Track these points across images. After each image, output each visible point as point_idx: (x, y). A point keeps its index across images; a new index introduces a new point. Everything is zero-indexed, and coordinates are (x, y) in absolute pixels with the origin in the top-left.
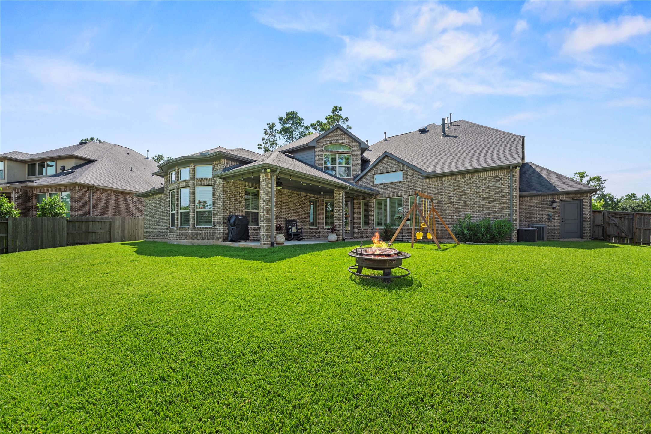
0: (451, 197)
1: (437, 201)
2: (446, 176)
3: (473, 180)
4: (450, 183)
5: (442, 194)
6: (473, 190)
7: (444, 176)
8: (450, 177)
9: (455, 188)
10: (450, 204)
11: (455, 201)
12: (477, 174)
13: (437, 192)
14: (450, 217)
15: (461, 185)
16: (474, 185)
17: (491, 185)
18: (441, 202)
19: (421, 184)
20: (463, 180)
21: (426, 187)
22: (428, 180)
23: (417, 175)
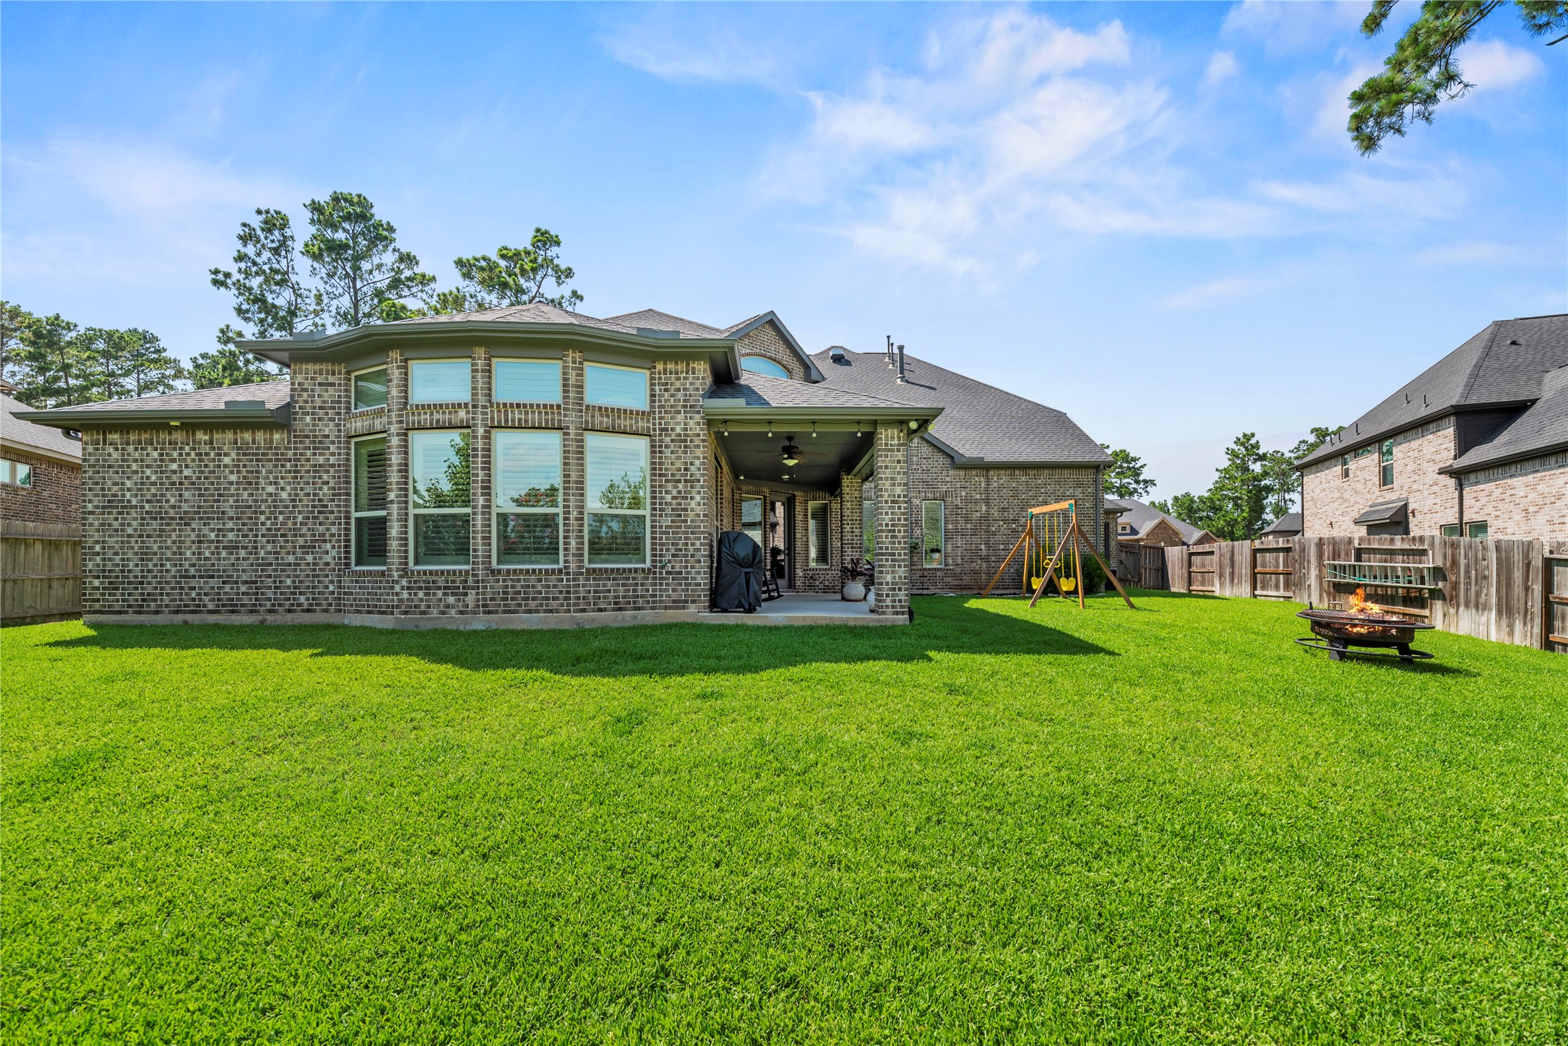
0: (1004, 509)
1: (978, 514)
2: (995, 468)
3: (1040, 481)
4: (1002, 482)
5: (987, 501)
6: (1040, 499)
7: (992, 468)
8: (1002, 472)
9: (1011, 493)
10: (1001, 523)
11: (1011, 517)
12: (1047, 472)
13: (978, 496)
14: (1002, 547)
15: (1020, 488)
16: (1043, 490)
17: (1068, 493)
18: (986, 517)
19: (948, 479)
20: (1023, 479)
21: (958, 485)
22: (962, 473)
23: (941, 460)
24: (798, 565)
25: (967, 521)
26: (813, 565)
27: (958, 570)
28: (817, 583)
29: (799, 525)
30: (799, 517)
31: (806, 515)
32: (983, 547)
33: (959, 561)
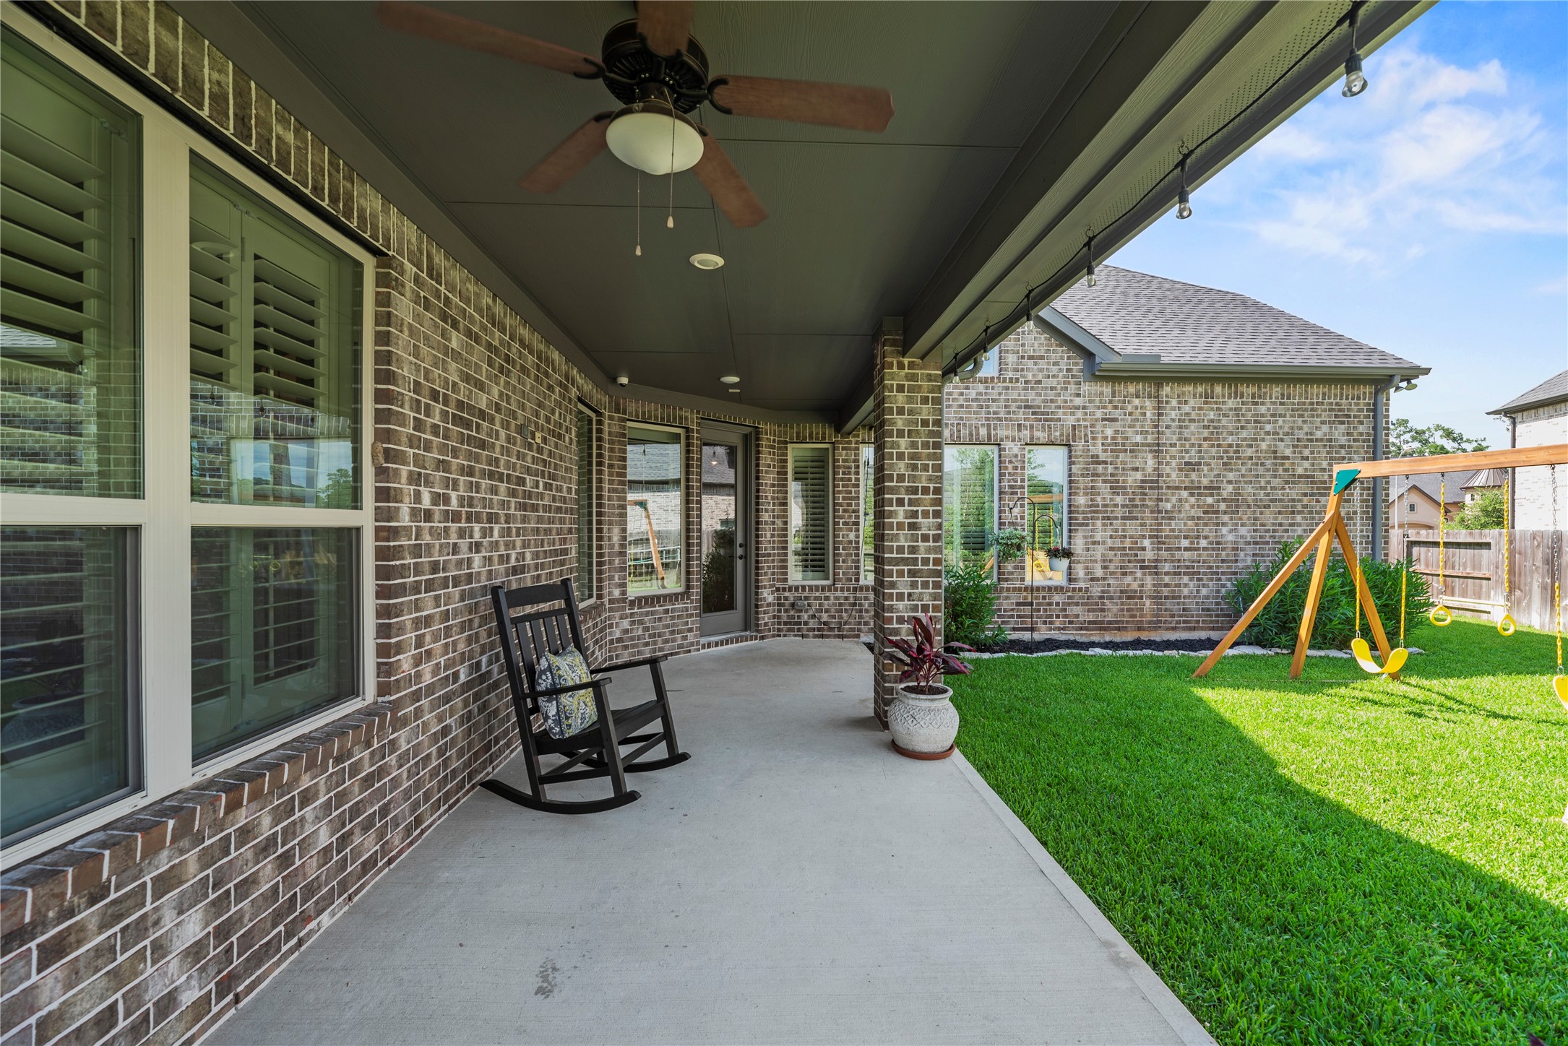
0: (1190, 466)
1: (1139, 475)
2: (1173, 379)
3: (1263, 409)
4: (1186, 409)
5: (1157, 449)
6: (1264, 446)
7: (1168, 379)
8: (1189, 388)
9: (1206, 433)
10: (1185, 494)
11: (1205, 482)
12: (1277, 390)
13: (1138, 439)
14: (1185, 543)
15: (1224, 421)
16: (1268, 427)
17: (1319, 434)
18: (1153, 483)
19: (1078, 401)
20: (1231, 403)
21: (1099, 414)
22: (1107, 389)
23: (1063, 359)
24: (764, 580)
25: (1116, 488)
26: (796, 575)
27: (1096, 590)
28: (805, 617)
29: (768, 493)
30: (768, 478)
31: (782, 474)
32: (1147, 543)
33: (1099, 572)
